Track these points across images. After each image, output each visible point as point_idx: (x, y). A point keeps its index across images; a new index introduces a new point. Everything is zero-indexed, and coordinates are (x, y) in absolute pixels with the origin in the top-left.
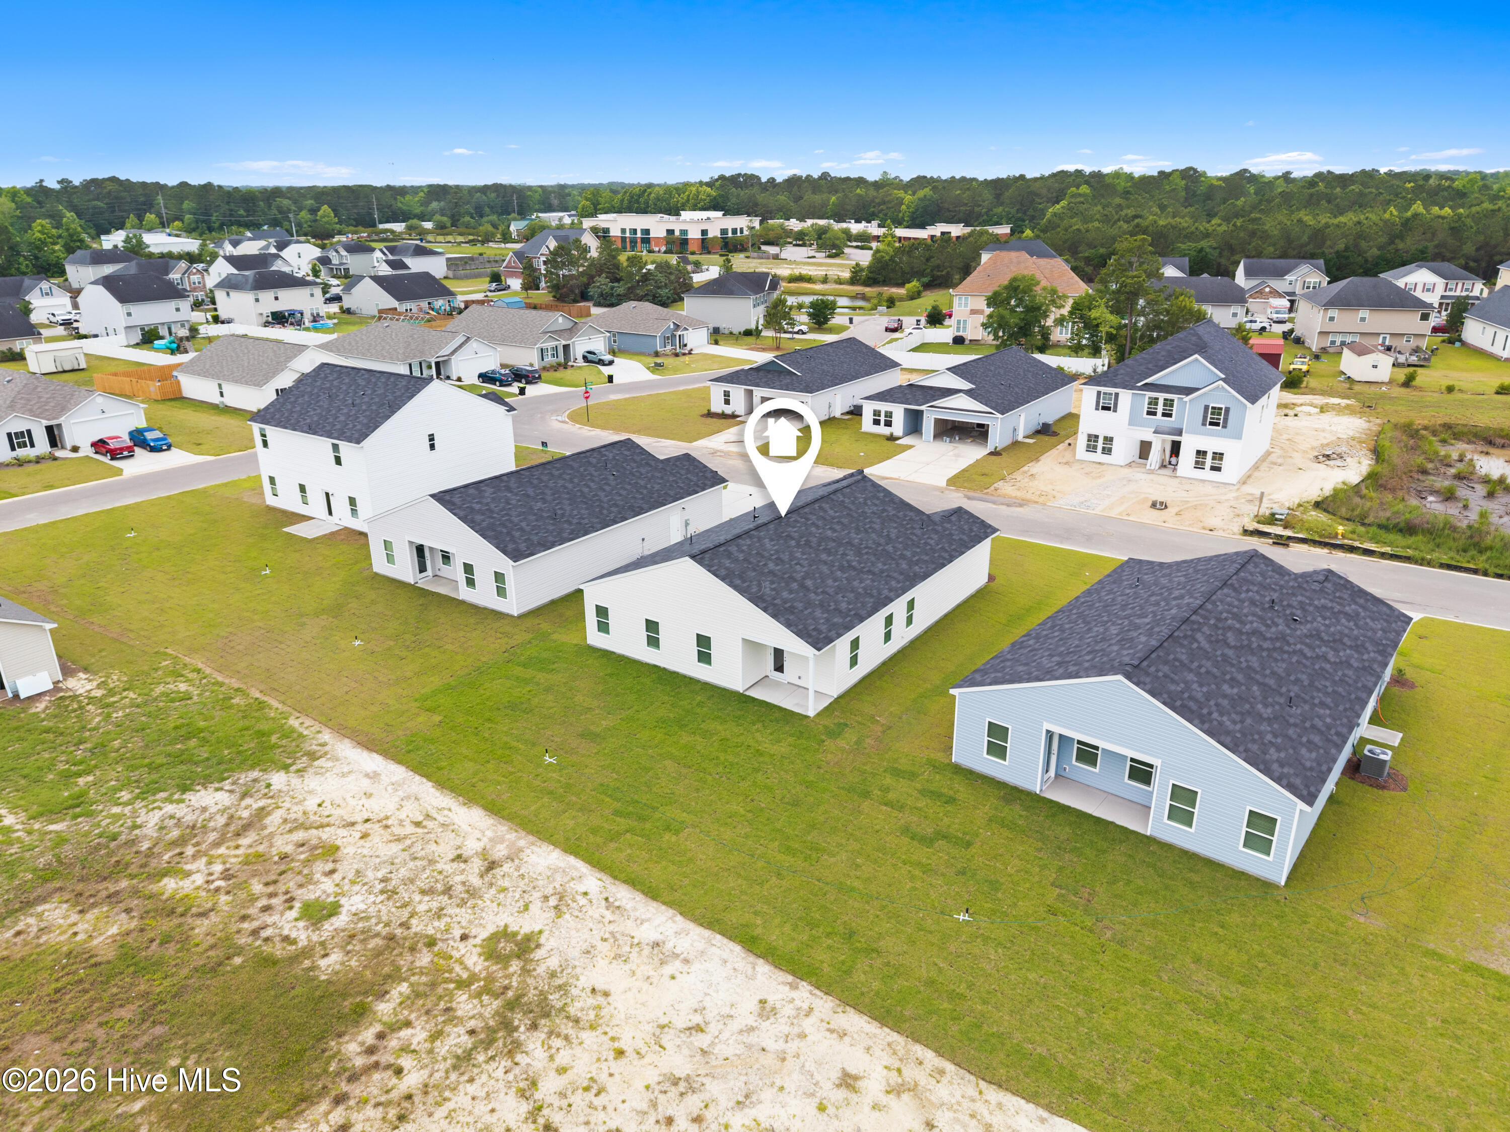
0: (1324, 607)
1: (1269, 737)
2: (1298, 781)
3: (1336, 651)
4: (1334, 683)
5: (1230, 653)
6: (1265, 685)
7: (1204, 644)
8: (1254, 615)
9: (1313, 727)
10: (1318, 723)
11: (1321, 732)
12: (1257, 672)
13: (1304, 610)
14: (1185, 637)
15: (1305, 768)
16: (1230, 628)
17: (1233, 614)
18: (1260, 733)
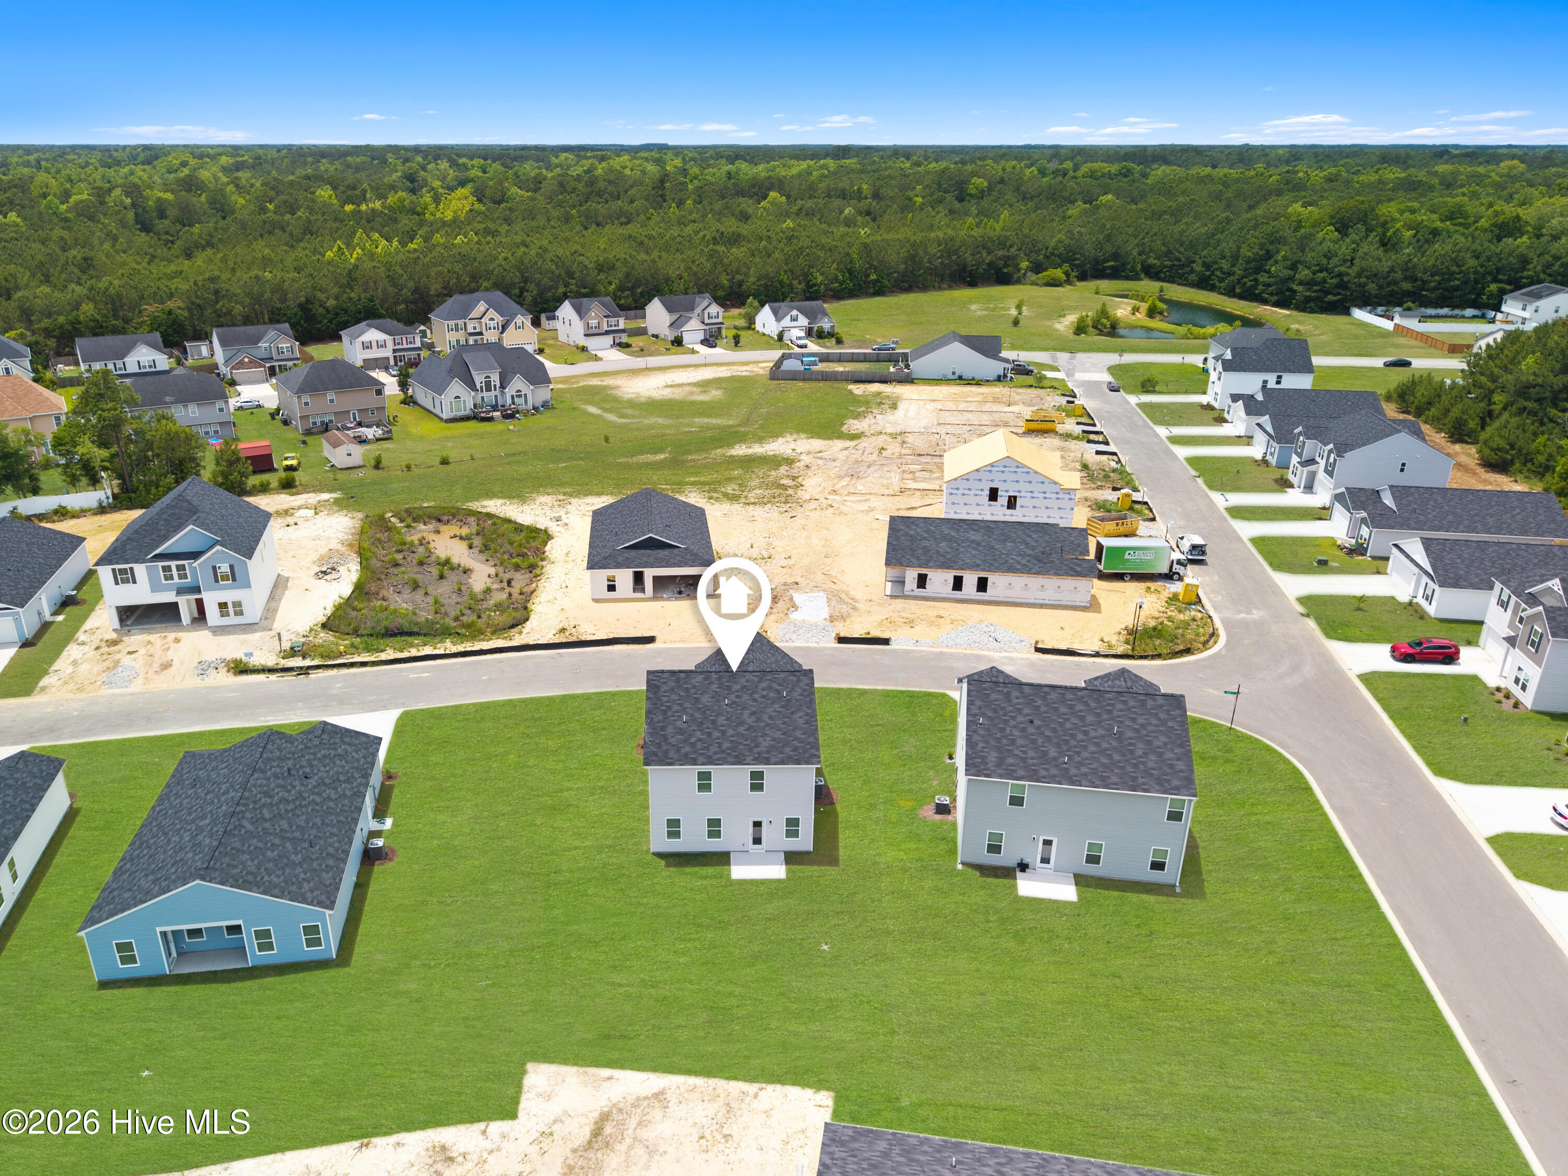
0: (324, 756)
1: (302, 876)
2: (323, 898)
3: (335, 789)
4: (337, 815)
5: (267, 825)
6: (293, 839)
7: (250, 827)
8: (278, 786)
9: (328, 854)
10: (331, 850)
11: (333, 856)
12: (286, 831)
13: (311, 766)
14: (235, 827)
15: (326, 886)
16: (264, 805)
17: (265, 793)
18: (296, 876)
